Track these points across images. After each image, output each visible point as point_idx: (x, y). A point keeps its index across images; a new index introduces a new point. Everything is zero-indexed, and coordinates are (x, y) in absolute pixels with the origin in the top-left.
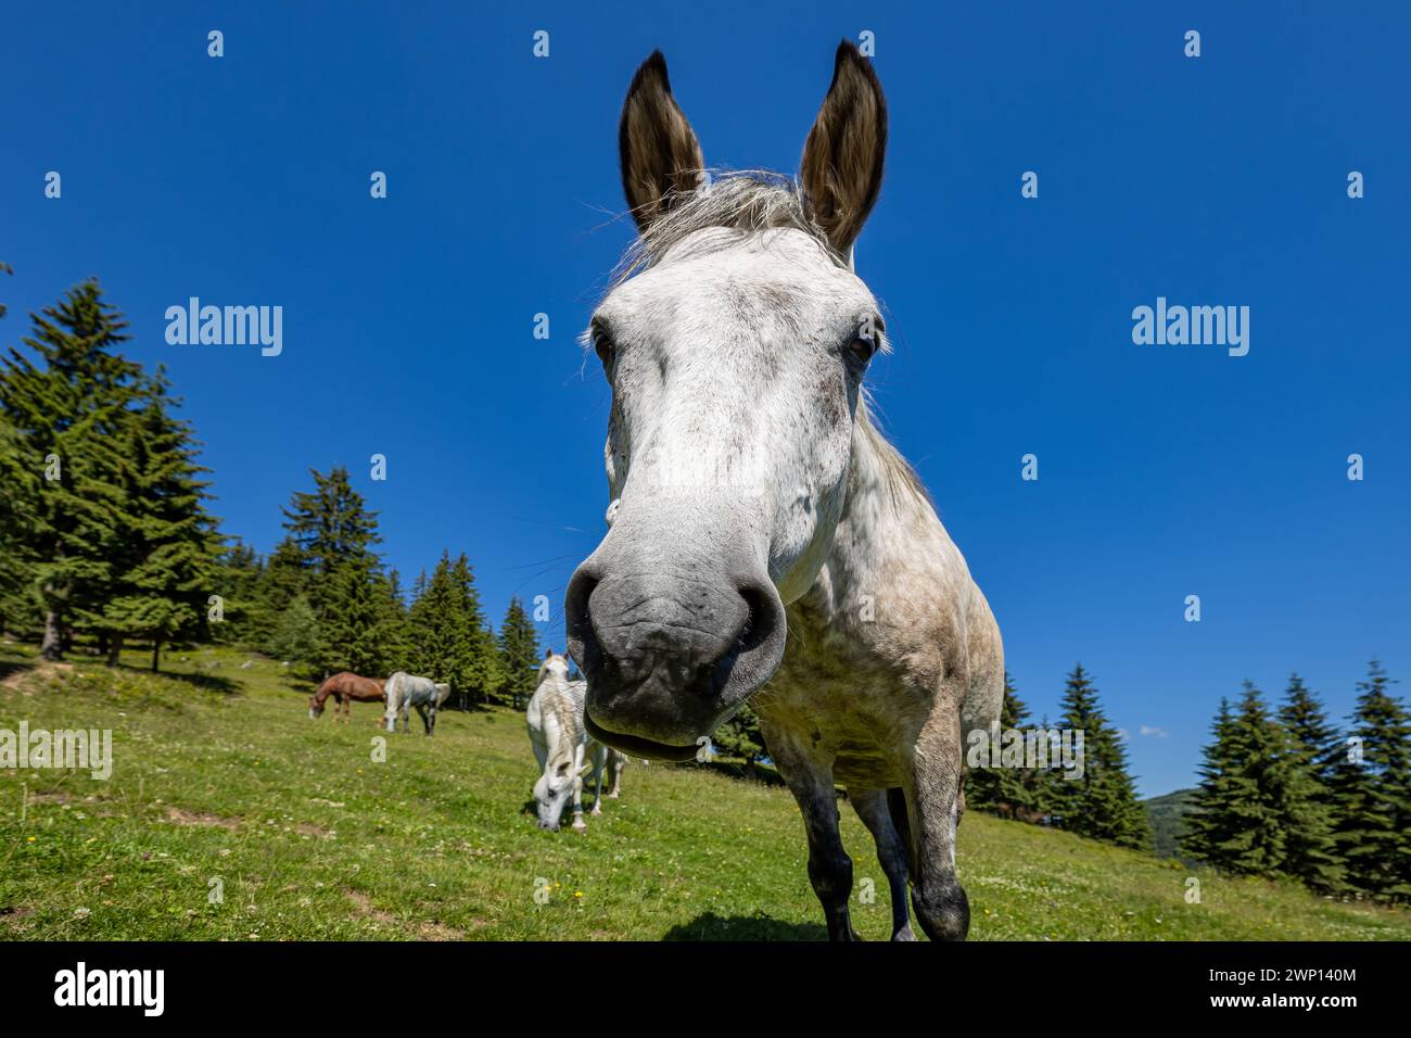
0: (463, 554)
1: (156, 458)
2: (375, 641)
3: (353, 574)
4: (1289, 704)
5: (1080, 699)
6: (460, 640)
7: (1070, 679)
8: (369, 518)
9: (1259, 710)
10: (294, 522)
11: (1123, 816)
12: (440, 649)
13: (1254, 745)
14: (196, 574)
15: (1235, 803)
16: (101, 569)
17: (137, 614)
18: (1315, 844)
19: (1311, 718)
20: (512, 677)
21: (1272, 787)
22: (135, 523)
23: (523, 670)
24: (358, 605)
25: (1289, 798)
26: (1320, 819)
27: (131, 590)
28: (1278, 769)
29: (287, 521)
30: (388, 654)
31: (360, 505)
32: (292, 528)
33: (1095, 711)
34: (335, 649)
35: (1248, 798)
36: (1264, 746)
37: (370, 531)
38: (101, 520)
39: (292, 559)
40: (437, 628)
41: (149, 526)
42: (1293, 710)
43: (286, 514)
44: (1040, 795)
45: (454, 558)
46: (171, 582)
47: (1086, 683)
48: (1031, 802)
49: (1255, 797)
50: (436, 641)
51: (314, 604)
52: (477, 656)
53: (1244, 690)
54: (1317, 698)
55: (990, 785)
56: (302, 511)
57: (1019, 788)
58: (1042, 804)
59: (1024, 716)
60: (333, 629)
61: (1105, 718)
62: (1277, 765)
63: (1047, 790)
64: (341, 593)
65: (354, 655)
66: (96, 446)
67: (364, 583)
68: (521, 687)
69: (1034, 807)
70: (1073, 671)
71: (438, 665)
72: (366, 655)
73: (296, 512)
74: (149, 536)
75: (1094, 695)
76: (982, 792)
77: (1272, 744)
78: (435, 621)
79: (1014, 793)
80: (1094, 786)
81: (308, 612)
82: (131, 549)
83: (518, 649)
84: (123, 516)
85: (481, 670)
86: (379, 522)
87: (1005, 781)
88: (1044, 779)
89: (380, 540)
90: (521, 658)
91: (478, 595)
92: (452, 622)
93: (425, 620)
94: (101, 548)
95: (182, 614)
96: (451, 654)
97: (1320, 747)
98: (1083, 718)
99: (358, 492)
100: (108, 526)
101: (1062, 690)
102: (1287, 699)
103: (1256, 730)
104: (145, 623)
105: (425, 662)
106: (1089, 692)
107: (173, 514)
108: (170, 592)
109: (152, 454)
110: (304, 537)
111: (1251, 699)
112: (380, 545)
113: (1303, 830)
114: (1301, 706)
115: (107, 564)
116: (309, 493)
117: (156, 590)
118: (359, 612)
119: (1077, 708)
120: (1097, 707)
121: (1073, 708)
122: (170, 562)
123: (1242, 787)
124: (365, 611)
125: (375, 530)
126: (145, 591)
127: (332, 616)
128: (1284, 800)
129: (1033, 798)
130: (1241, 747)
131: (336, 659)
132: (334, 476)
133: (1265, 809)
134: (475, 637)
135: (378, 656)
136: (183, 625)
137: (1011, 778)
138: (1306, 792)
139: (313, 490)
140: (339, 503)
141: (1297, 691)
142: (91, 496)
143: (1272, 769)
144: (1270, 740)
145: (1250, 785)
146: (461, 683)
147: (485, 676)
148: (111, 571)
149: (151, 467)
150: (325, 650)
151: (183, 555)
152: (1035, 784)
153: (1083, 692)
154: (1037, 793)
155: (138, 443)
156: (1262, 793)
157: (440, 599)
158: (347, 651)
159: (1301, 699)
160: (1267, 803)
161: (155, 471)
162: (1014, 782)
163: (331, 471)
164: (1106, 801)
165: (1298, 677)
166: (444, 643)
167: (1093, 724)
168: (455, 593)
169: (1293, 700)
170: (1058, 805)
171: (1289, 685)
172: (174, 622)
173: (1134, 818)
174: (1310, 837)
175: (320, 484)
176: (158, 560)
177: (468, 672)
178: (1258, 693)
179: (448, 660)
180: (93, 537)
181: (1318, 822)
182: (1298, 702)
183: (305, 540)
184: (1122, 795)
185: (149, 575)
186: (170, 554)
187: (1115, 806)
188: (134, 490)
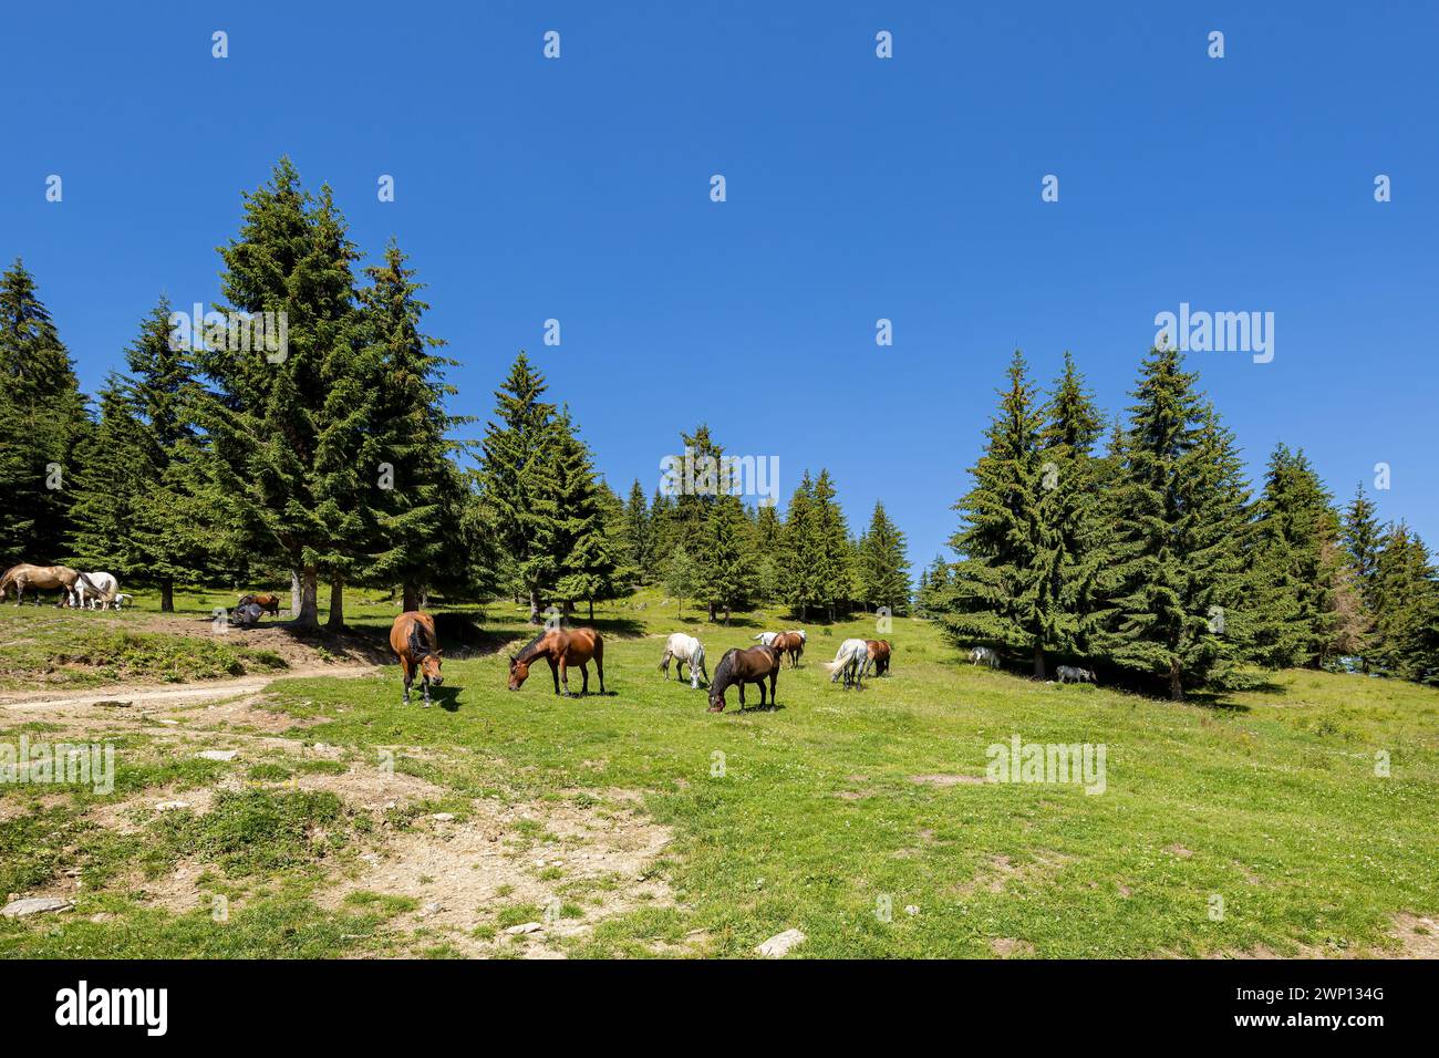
0: (824, 471)
1: (570, 474)
2: (737, 574)
6: (820, 558)
12: (804, 569)
14: (601, 553)
16: (550, 561)
17: (572, 587)
20: (878, 584)
22: (563, 525)
27: (567, 571)
30: (749, 583)
34: (712, 585)
38: (546, 528)
39: (675, 515)
40: (800, 548)
41: (573, 524)
45: (814, 478)
46: (588, 561)
50: (800, 562)
51: (691, 550)
52: (840, 569)
60: (708, 570)
65: (724, 588)
66: (538, 476)
68: (886, 592)
71: (802, 584)
72: (732, 587)
74: (573, 531)
78: (797, 543)
81: (685, 558)
82: (564, 542)
83: (881, 556)
84: (556, 522)
85: (845, 582)
91: (839, 509)
92: (812, 541)
93: (789, 543)
94: (548, 546)
95: (598, 582)
96: (813, 572)
100: (550, 531)
104: (576, 593)
105: (792, 582)
107: (583, 513)
108: (588, 569)
109: (568, 472)
115: (553, 556)
117: (580, 568)
122: (585, 548)
126: (575, 571)
127: (706, 558)
131: (712, 593)
134: (837, 551)
135: (741, 586)
136: (598, 590)
142: (540, 512)
146: (824, 597)
147: (849, 588)
148: (556, 560)
149: (568, 482)
150: (704, 587)
151: (593, 540)
155: (559, 468)
157: (800, 522)
158: (718, 586)
161: (571, 484)
166: (806, 563)
168: (814, 513)
172: (592, 589)
176: (579, 548)
177: (830, 586)
179: (811, 578)
180: (543, 540)
185: (576, 559)
186: (586, 541)
188: (561, 501)
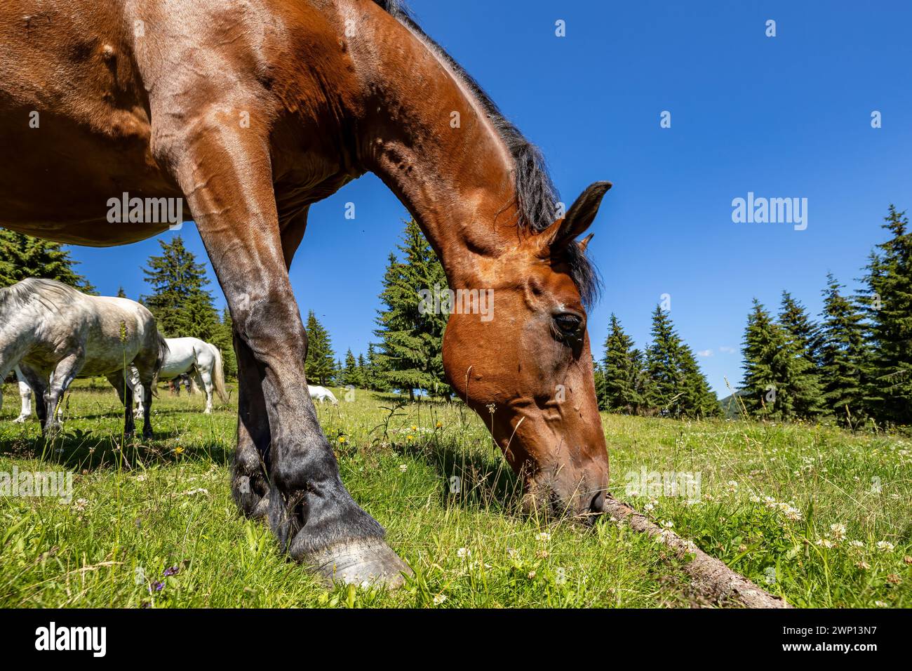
3: (192, 307)
4: (784, 311)
5: (662, 328)
7: (654, 316)
8: (200, 267)
9: (764, 317)
10: (151, 277)
11: (700, 403)
13: (765, 342)
15: (758, 382)
18: (812, 402)
19: (799, 319)
21: (780, 368)
23: (321, 358)
24: (197, 326)
25: (791, 374)
26: (813, 385)
28: (780, 355)
29: (148, 277)
31: (192, 260)
32: (151, 281)
33: (673, 335)
35: (767, 378)
36: (770, 340)
37: (202, 277)
42: (788, 316)
43: (145, 272)
44: (648, 396)
47: (663, 318)
48: (643, 402)
49: (771, 376)
53: (754, 306)
54: (801, 305)
55: (617, 394)
56: (156, 268)
57: (634, 394)
58: (650, 403)
59: (631, 345)
61: (680, 339)
62: (780, 353)
63: (651, 393)
64: (186, 321)
67: (199, 311)
69: (645, 406)
70: (655, 310)
73: (152, 270)
75: (671, 324)
76: (613, 400)
77: (775, 339)
79: (632, 397)
80: (680, 385)
86: (206, 270)
87: (625, 390)
88: (649, 386)
89: (209, 282)
90: (319, 351)
97: (807, 338)
98: (666, 340)
99: (190, 252)
101: (650, 324)
102: (783, 308)
103: (764, 331)
106: (667, 323)
110: (160, 286)
111: (759, 311)
112: (209, 285)
113: (803, 394)
114: (792, 312)
116: (160, 257)
118: (199, 331)
119: (661, 334)
120: (673, 332)
121: (660, 335)
123: (762, 371)
124: (202, 330)
125: (205, 276)
128: (789, 376)
129: (644, 399)
130: (756, 343)
132: (174, 243)
133: (778, 383)
137: (628, 387)
138: (800, 369)
139: (160, 253)
140: (179, 260)
141: (788, 302)
143: (778, 356)
144: (774, 336)
145: (766, 369)
152: (644, 389)
153: (663, 323)
154: (646, 395)
156: (775, 373)
159: (791, 307)
160: (780, 380)
162: (631, 390)
163: (172, 240)
164: (688, 394)
165: (787, 293)
167: (673, 344)
169: (786, 308)
170: (660, 401)
171: (782, 299)
173: (708, 404)
174: (808, 398)
175: (165, 249)
178: (762, 306)
181: (812, 387)
182: (790, 309)
183: (160, 288)
184: (698, 390)
187: (695, 397)
